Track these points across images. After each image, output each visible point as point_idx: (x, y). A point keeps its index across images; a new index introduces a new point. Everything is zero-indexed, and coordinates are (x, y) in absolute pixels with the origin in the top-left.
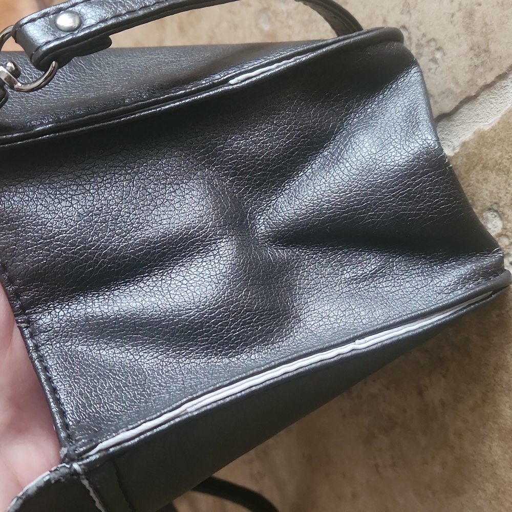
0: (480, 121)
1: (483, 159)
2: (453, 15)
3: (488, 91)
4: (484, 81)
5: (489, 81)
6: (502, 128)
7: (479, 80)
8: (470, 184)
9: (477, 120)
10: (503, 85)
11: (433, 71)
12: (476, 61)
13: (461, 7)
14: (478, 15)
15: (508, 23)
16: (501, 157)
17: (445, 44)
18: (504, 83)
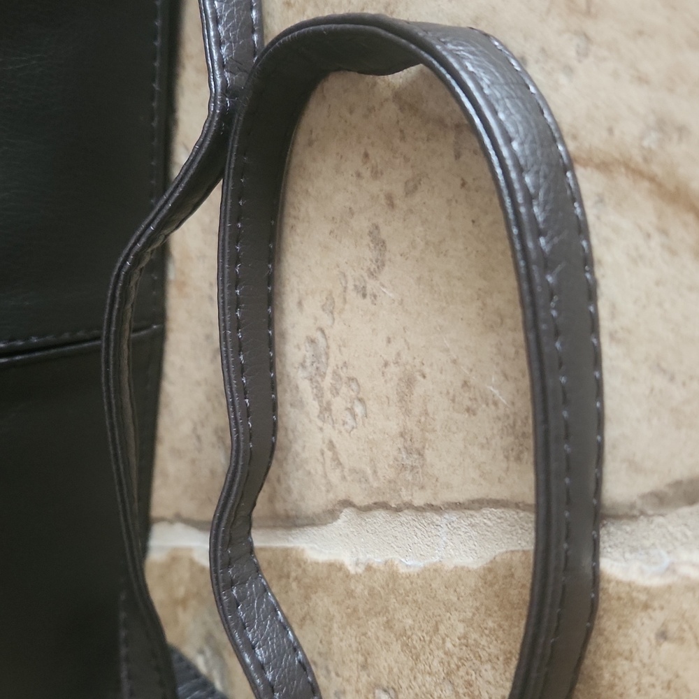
0: (397, 549)
1: (387, 611)
2: (386, 364)
3: (414, 514)
4: (410, 498)
5: (417, 503)
6: (421, 587)
7: (403, 489)
8: (366, 633)
9: (392, 544)
10: (435, 520)
11: (347, 427)
12: (404, 457)
13: (399, 361)
14: (418, 391)
15: (456, 435)
16: (412, 628)
17: (369, 399)
18: (437, 520)
